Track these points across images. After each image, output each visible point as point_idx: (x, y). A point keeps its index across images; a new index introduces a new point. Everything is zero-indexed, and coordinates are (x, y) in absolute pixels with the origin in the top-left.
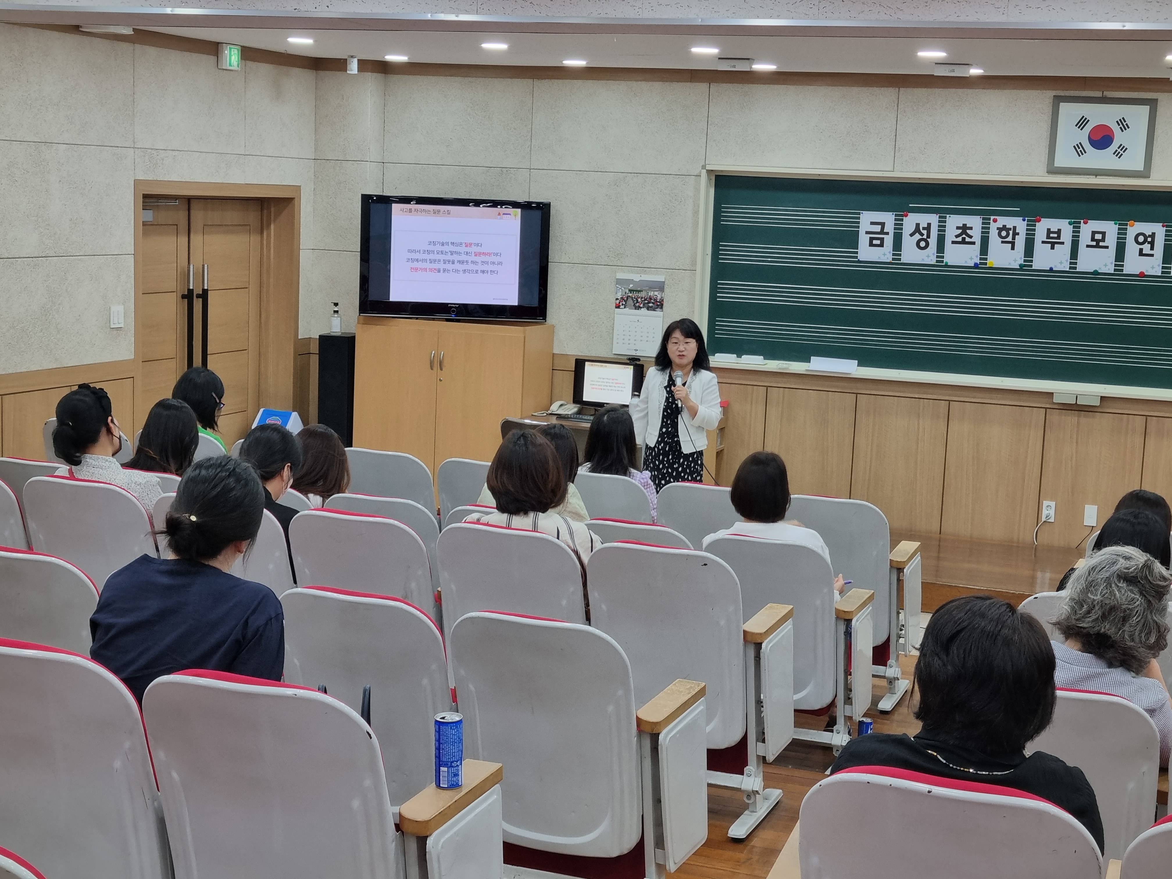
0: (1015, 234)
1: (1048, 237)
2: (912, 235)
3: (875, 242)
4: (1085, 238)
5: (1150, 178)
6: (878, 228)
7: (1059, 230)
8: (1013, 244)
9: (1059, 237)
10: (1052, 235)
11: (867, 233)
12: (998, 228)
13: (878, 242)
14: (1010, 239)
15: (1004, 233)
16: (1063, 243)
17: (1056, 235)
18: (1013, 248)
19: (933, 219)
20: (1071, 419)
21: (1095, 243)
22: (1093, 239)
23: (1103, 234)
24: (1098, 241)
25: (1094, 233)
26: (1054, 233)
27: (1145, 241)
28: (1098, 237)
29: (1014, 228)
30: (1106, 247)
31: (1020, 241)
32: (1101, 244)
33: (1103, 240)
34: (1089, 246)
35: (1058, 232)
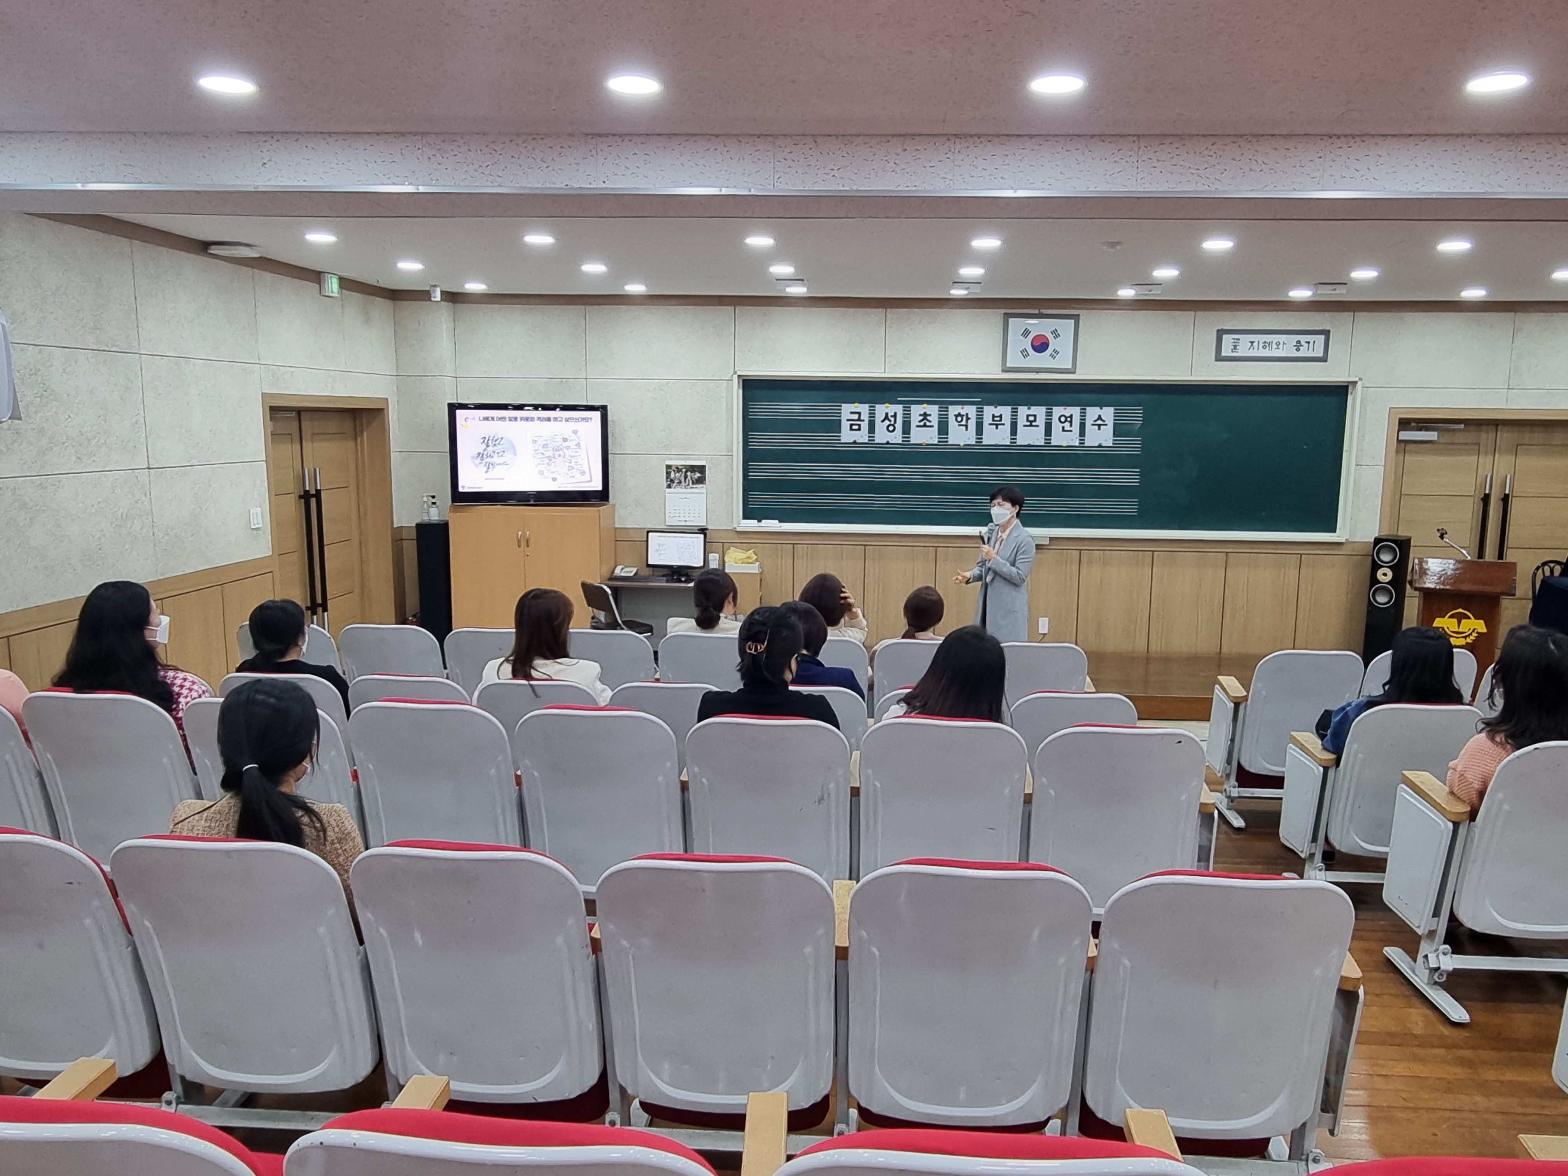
1: (993, 420)
2: (882, 421)
4: (1021, 420)
6: (856, 417)
8: (966, 426)
9: (1001, 420)
10: (996, 419)
11: (848, 420)
12: (955, 415)
13: (855, 427)
14: (964, 422)
16: (1003, 424)
17: (998, 419)
18: (967, 429)
19: (897, 409)
21: (1029, 423)
22: (1028, 420)
23: (1035, 416)
24: (1031, 422)
25: (1028, 416)
26: (997, 417)
27: (1066, 421)
28: (1031, 418)
29: (967, 414)
30: (1037, 426)
31: (972, 424)
32: (1034, 424)
33: (1035, 420)
34: (1025, 426)
35: (1001, 416)
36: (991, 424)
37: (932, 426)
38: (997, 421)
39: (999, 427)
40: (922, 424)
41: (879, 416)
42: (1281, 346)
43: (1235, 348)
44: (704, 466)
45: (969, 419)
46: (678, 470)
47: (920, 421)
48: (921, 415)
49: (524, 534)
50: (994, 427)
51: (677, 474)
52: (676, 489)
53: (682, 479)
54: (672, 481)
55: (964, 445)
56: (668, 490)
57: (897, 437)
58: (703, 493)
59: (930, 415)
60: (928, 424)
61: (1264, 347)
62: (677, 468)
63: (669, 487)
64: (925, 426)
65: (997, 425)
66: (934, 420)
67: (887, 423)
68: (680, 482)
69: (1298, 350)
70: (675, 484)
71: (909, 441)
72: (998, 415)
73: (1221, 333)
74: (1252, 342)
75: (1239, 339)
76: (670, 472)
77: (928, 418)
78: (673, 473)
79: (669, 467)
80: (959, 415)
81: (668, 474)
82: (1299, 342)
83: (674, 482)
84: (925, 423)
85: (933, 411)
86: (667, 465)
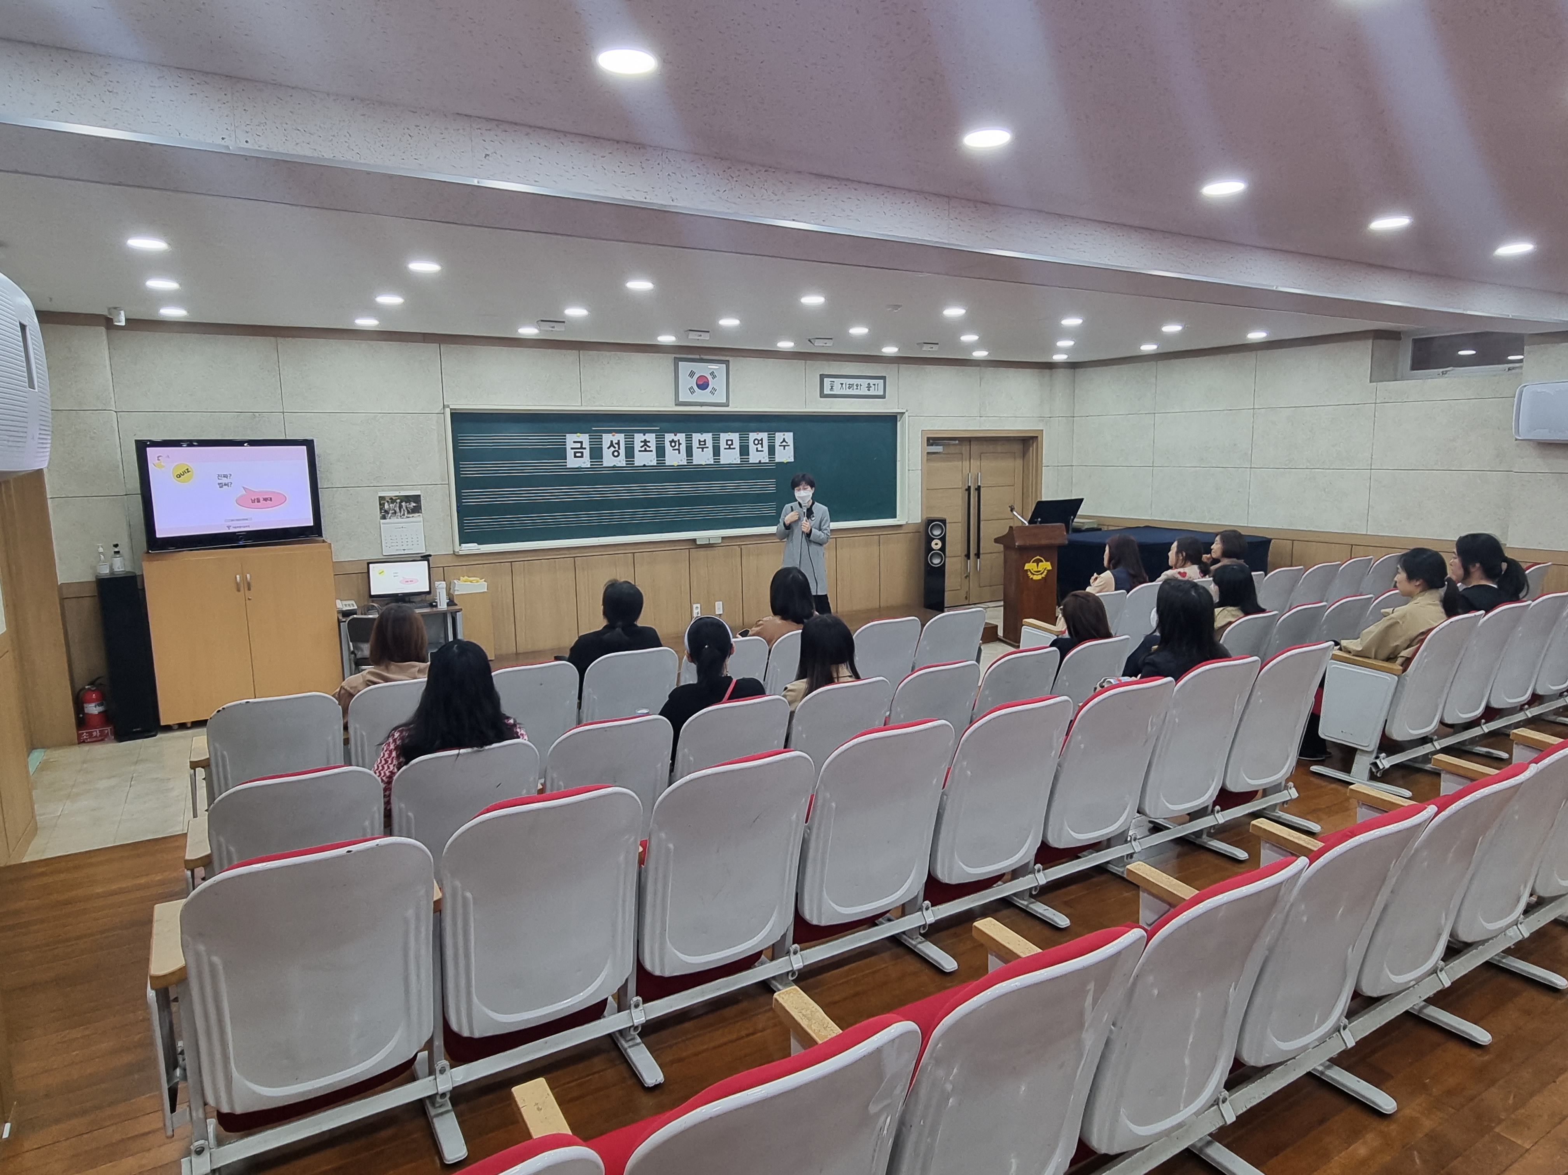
0: (680, 444)
1: (700, 445)
2: (608, 448)
4: (722, 443)
5: (730, 407)
6: (579, 445)
7: (705, 440)
8: (679, 450)
9: (705, 444)
10: (702, 443)
11: (572, 448)
12: (670, 441)
13: (579, 455)
14: (677, 447)
15: (673, 444)
16: (707, 447)
17: (703, 443)
18: (679, 453)
19: (621, 437)
21: (728, 447)
22: (727, 444)
23: (732, 440)
24: (730, 445)
25: (727, 441)
26: (702, 442)
27: (758, 443)
28: (730, 443)
29: (679, 440)
30: (734, 448)
31: (683, 448)
32: (732, 447)
33: (732, 444)
34: (725, 449)
35: (705, 441)
36: (698, 448)
37: (651, 451)
38: (702, 445)
39: (705, 449)
40: (643, 449)
41: (606, 444)
42: (859, 387)
43: (832, 388)
44: (419, 496)
45: (681, 444)
46: (392, 500)
47: (642, 447)
48: (642, 442)
49: (244, 578)
50: (701, 449)
51: (391, 505)
52: (391, 521)
53: (398, 510)
54: (387, 512)
55: (678, 466)
56: (383, 521)
57: (621, 461)
58: (420, 522)
59: (649, 442)
60: (648, 449)
61: (849, 388)
62: (391, 499)
63: (384, 518)
64: (645, 451)
65: (703, 448)
66: (653, 445)
67: (612, 449)
68: (395, 513)
69: (869, 390)
70: (390, 515)
71: (634, 464)
72: (703, 440)
73: (822, 377)
74: (842, 384)
75: (834, 382)
76: (384, 504)
77: (648, 444)
78: (386, 504)
80: (673, 441)
81: (382, 505)
82: (869, 384)
83: (388, 513)
84: (645, 448)
85: (651, 438)
86: (380, 497)
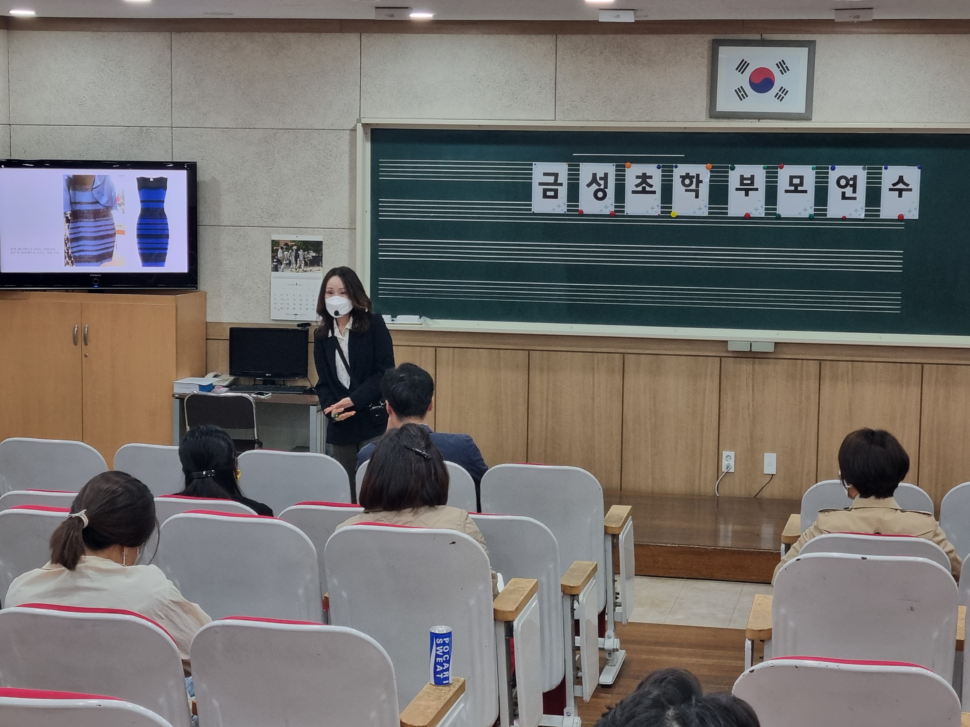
0: (699, 182)
1: (742, 184)
2: (589, 185)
3: (549, 193)
4: (783, 183)
5: (812, 121)
6: (551, 179)
7: (753, 177)
8: (698, 191)
9: (752, 184)
11: (541, 184)
12: (681, 177)
13: (551, 193)
14: (694, 187)
15: (688, 182)
16: (757, 189)
17: (749, 182)
18: (699, 196)
19: (610, 168)
20: (745, 367)
21: (793, 188)
22: (791, 184)
23: (801, 178)
24: (796, 186)
25: (792, 178)
27: (847, 184)
28: (796, 181)
29: (698, 176)
30: (805, 192)
31: (705, 188)
32: (800, 188)
33: (801, 184)
34: (787, 191)
36: (737, 189)
37: (654, 192)
38: (746, 184)
39: (750, 192)
40: (640, 189)
41: (584, 179)
44: (321, 243)
45: (702, 181)
47: (638, 185)
48: (639, 177)
50: (743, 192)
55: (694, 217)
60: (648, 189)
64: (644, 191)
65: (746, 191)
66: (655, 183)
67: (594, 187)
71: (626, 212)
76: (278, 250)
77: (648, 180)
78: (280, 251)
79: (275, 243)
80: (687, 176)
84: (644, 188)
85: (654, 171)
86: (273, 241)
